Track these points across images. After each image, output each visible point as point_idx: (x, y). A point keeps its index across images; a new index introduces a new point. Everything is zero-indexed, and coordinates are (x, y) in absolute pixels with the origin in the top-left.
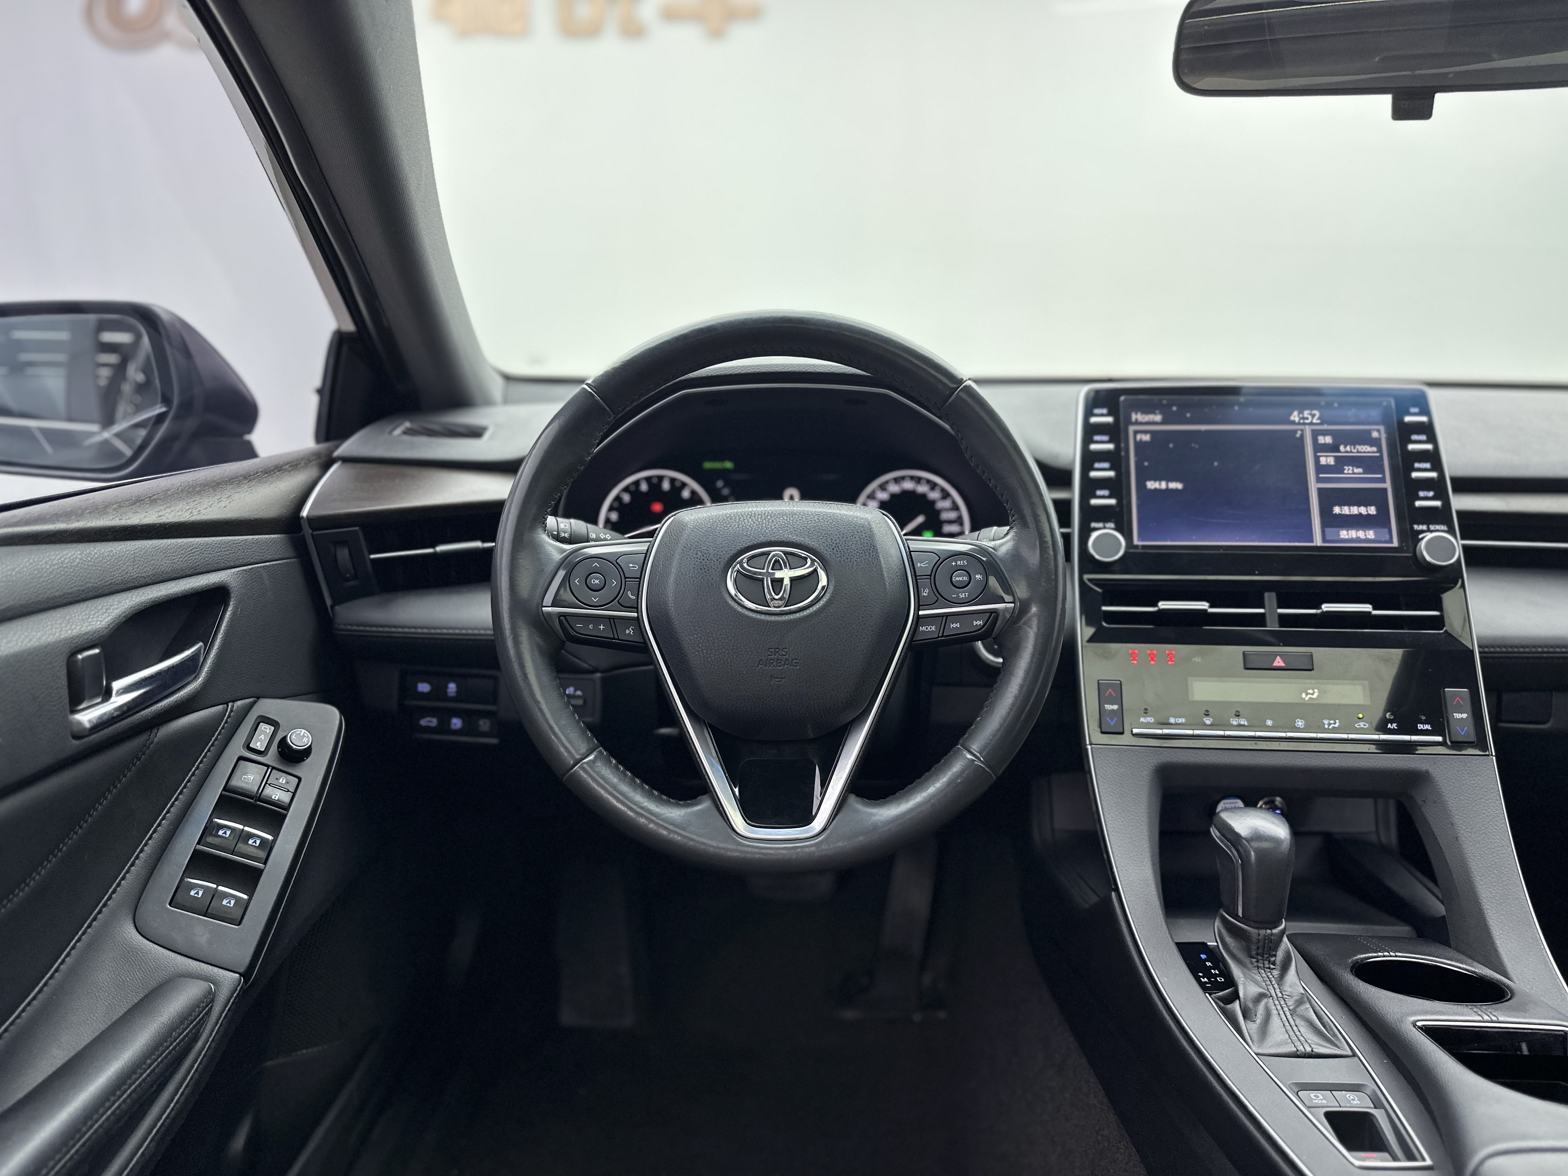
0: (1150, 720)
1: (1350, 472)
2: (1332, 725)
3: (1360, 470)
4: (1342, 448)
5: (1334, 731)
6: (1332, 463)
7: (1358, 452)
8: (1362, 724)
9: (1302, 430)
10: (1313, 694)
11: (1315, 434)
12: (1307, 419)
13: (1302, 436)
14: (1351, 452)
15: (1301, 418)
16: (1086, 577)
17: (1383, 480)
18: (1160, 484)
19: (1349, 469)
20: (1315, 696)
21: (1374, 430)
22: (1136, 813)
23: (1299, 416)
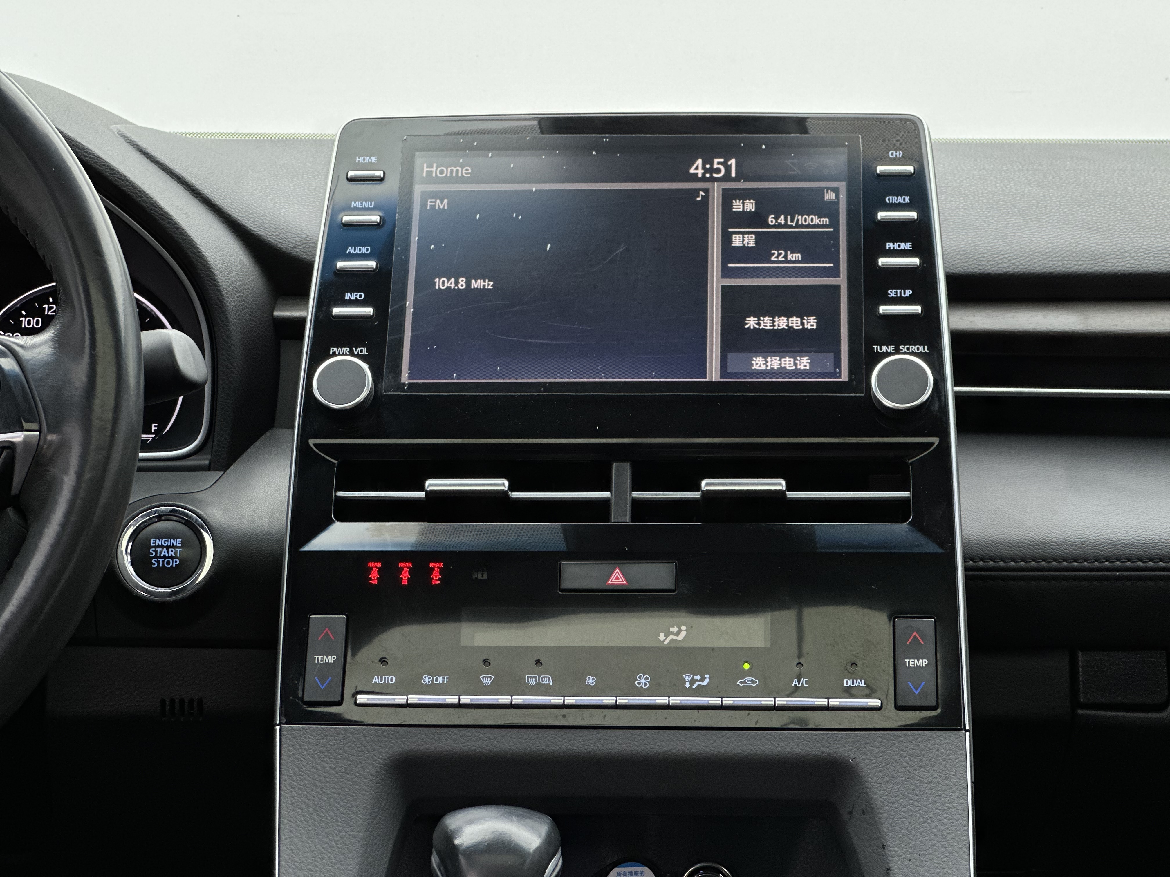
0: (390, 679)
1: (780, 259)
2: (698, 683)
3: (798, 256)
4: (771, 220)
5: (700, 692)
6: (752, 244)
7: (797, 226)
8: (748, 680)
9: (706, 191)
10: (677, 634)
11: (728, 197)
12: (718, 171)
13: (706, 198)
14: (786, 226)
15: (706, 171)
16: (311, 442)
17: (835, 272)
18: (457, 283)
19: (779, 254)
20: (681, 637)
21: (828, 189)
22: (342, 838)
23: (704, 167)
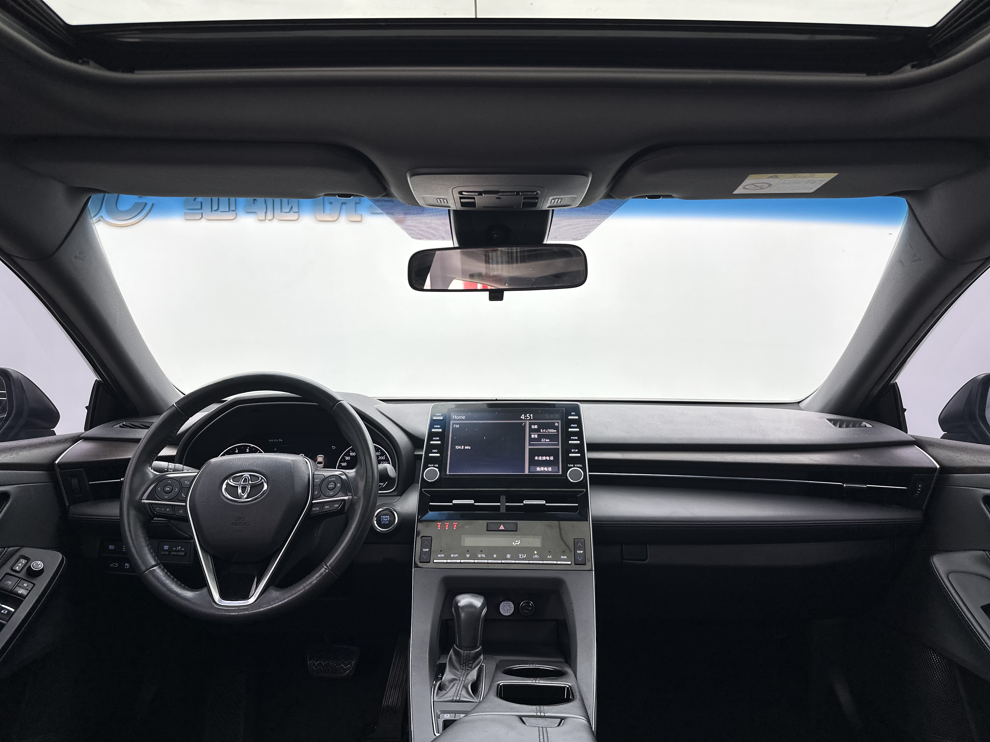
0: (443, 556)
1: (544, 441)
2: (523, 557)
3: (548, 440)
4: (541, 431)
5: (523, 559)
6: (537, 437)
7: (548, 432)
8: (536, 556)
9: (525, 423)
10: (518, 543)
11: (531, 424)
12: (528, 418)
13: (525, 425)
14: (545, 432)
15: (525, 417)
16: (423, 490)
17: (558, 445)
18: (461, 447)
19: (544, 440)
20: (518, 544)
21: (556, 422)
22: (429, 600)
23: (524, 417)
